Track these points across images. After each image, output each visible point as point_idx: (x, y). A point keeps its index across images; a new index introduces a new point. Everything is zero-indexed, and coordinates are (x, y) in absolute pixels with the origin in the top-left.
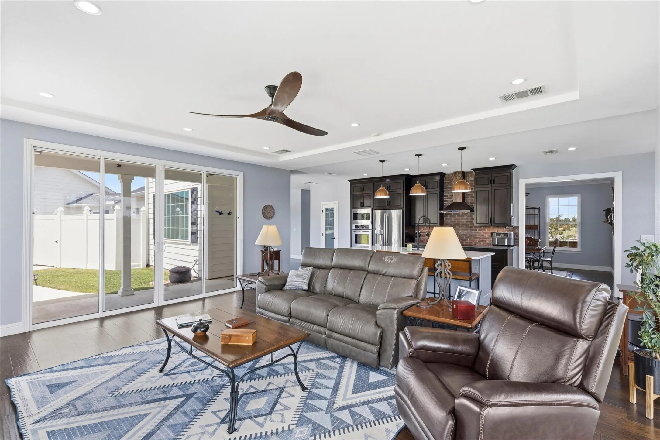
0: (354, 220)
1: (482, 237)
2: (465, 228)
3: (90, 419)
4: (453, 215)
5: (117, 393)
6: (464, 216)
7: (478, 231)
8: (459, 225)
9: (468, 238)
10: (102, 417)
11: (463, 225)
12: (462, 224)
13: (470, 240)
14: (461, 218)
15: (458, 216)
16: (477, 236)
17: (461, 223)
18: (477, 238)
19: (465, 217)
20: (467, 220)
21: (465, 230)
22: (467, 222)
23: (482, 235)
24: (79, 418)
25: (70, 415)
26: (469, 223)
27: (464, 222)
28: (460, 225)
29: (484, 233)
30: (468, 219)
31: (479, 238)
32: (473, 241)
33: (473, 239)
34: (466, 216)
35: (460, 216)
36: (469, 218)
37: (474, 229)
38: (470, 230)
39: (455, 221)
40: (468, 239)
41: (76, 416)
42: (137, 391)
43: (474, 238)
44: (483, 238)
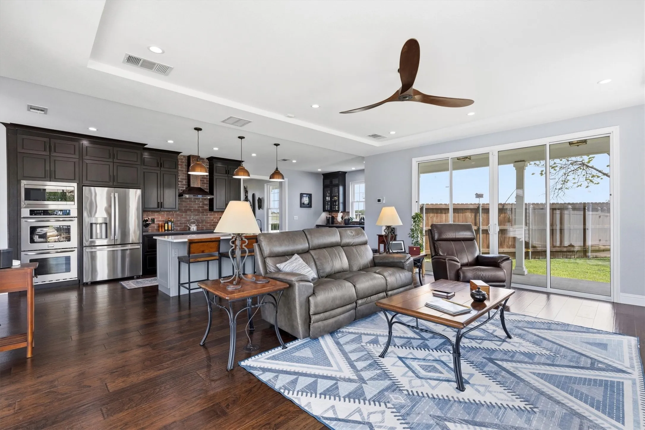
0: (26, 199)
1: (212, 222)
2: (197, 214)
3: (576, 404)
4: (184, 200)
5: (528, 407)
6: (195, 202)
7: (209, 216)
8: (190, 210)
9: (200, 223)
10: (565, 397)
11: (195, 210)
12: (193, 210)
13: (202, 225)
14: (193, 203)
15: (190, 201)
16: (208, 221)
17: (192, 208)
18: (208, 223)
19: (197, 203)
20: (199, 206)
21: (197, 215)
22: (198, 207)
23: (213, 220)
24: (586, 414)
25: (591, 424)
26: (201, 209)
27: (196, 207)
28: (192, 210)
29: (214, 218)
30: (199, 204)
31: (211, 223)
32: (205, 226)
33: (204, 224)
34: (198, 201)
35: (192, 201)
36: (201, 203)
37: (206, 214)
38: (202, 215)
39: (187, 207)
40: (200, 225)
41: (586, 418)
42: (510, 392)
43: (206, 223)
44: (214, 223)
